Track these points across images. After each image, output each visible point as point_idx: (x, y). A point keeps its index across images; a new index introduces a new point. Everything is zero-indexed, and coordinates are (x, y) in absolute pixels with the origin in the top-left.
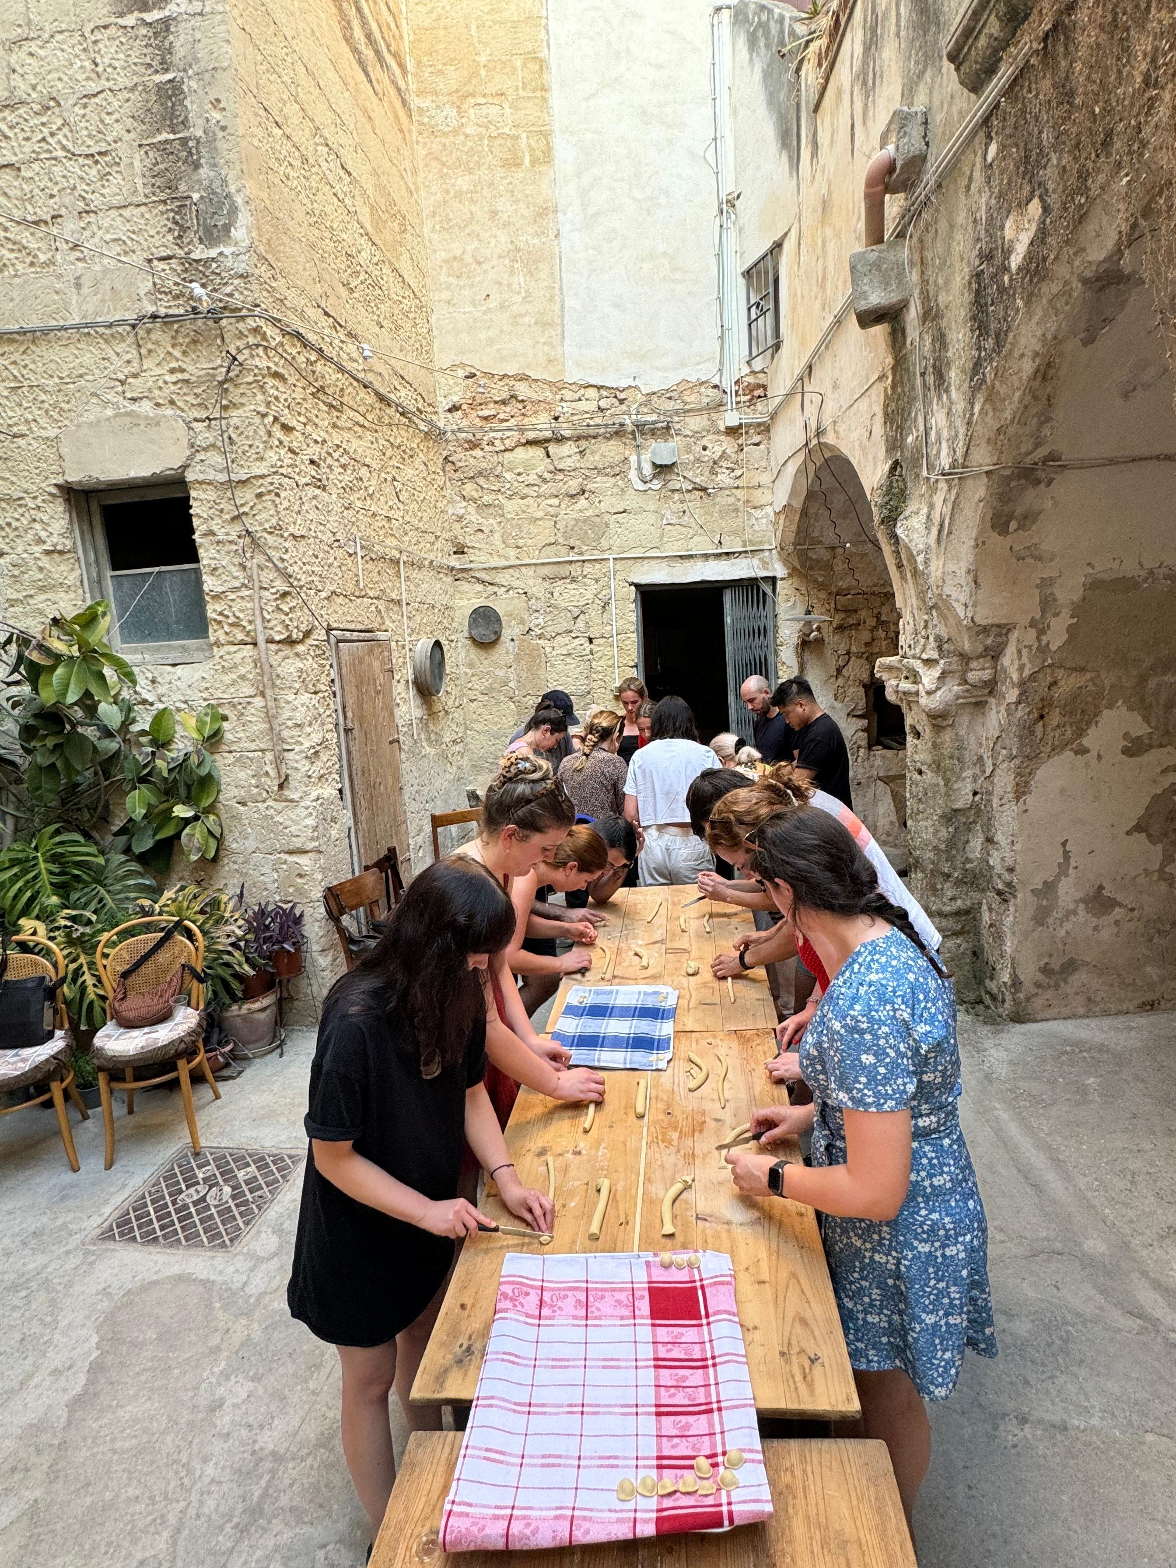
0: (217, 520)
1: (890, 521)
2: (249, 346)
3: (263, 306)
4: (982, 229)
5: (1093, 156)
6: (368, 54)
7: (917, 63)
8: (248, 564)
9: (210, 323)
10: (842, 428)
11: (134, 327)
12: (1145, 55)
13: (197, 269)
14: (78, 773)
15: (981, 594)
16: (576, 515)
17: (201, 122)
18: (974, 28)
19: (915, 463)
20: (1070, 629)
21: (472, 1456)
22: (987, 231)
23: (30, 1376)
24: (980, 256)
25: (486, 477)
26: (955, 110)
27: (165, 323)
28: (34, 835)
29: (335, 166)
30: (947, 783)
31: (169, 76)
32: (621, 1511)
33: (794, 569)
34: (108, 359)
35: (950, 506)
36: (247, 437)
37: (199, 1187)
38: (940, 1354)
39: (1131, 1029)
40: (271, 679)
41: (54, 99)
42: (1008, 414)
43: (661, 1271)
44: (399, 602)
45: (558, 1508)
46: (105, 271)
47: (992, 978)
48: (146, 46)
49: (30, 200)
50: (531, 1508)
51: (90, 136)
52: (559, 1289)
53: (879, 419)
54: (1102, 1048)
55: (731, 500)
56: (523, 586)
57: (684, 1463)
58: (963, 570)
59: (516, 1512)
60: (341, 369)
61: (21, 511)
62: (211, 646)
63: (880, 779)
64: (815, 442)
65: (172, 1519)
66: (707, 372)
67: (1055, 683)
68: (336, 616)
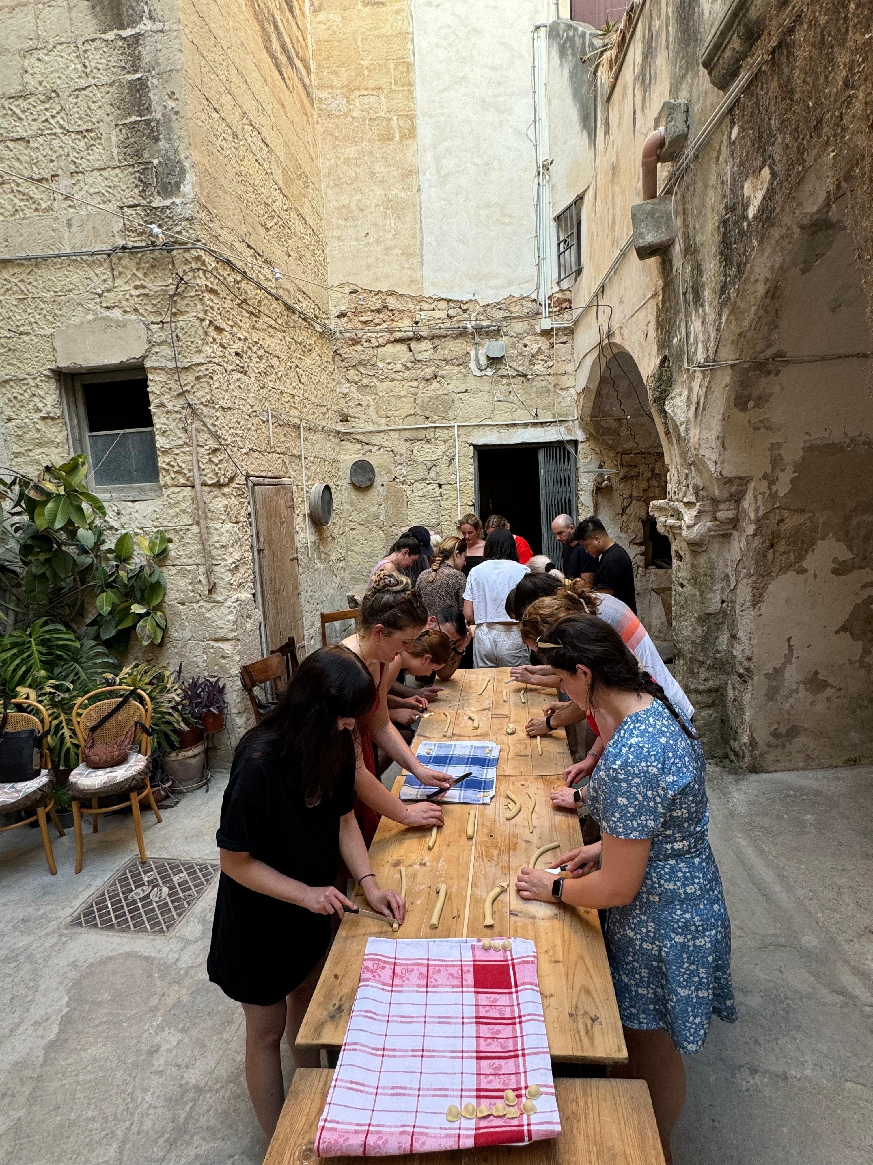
0: (167, 396)
1: (661, 400)
2: (192, 270)
3: (203, 241)
4: (727, 188)
5: (808, 137)
6: (283, 59)
7: (681, 68)
8: (189, 428)
9: (165, 253)
10: (625, 331)
11: (109, 255)
12: (845, 65)
13: (155, 214)
14: (62, 580)
15: (728, 453)
16: (431, 394)
17: (160, 108)
18: (721, 45)
19: (679, 358)
20: (793, 480)
21: (341, 1087)
22: (731, 190)
23: (18, 1026)
24: (726, 208)
25: (365, 366)
26: (708, 102)
27: (132, 253)
28: (28, 626)
29: (257, 140)
30: (702, 593)
31: (139, 75)
32: (450, 1129)
33: (591, 434)
34: (90, 279)
35: (704, 390)
36: (190, 336)
37: (145, 888)
38: (691, 1019)
39: (839, 779)
40: (204, 512)
41: (54, 91)
42: (746, 323)
43: (483, 952)
44: (299, 457)
45: (402, 1126)
46: (89, 215)
47: (735, 740)
48: (122, 54)
49: (36, 164)
50: (382, 1126)
51: (80, 118)
52: (407, 965)
53: (653, 326)
54: (818, 793)
55: (545, 384)
56: (390, 445)
57: (497, 1094)
58: (714, 437)
59: (371, 1128)
60: (260, 287)
61: (24, 388)
62: (161, 488)
63: (653, 590)
64: (606, 341)
65: (120, 1133)
66: (528, 290)
67: (782, 520)
68: (253, 467)
